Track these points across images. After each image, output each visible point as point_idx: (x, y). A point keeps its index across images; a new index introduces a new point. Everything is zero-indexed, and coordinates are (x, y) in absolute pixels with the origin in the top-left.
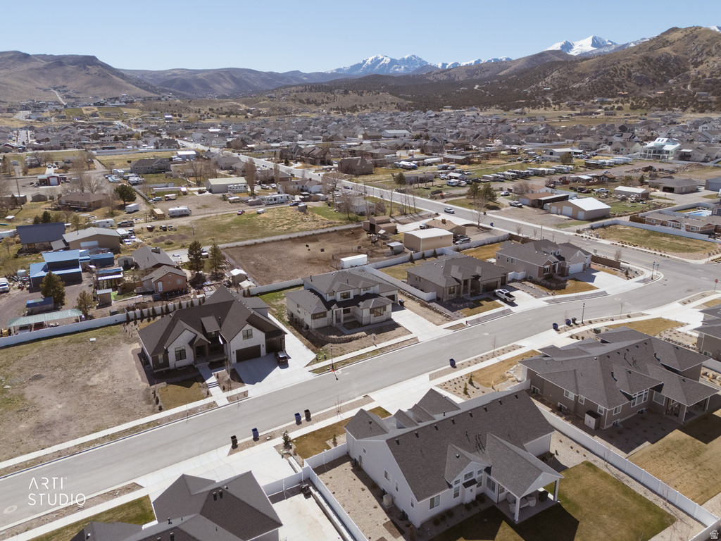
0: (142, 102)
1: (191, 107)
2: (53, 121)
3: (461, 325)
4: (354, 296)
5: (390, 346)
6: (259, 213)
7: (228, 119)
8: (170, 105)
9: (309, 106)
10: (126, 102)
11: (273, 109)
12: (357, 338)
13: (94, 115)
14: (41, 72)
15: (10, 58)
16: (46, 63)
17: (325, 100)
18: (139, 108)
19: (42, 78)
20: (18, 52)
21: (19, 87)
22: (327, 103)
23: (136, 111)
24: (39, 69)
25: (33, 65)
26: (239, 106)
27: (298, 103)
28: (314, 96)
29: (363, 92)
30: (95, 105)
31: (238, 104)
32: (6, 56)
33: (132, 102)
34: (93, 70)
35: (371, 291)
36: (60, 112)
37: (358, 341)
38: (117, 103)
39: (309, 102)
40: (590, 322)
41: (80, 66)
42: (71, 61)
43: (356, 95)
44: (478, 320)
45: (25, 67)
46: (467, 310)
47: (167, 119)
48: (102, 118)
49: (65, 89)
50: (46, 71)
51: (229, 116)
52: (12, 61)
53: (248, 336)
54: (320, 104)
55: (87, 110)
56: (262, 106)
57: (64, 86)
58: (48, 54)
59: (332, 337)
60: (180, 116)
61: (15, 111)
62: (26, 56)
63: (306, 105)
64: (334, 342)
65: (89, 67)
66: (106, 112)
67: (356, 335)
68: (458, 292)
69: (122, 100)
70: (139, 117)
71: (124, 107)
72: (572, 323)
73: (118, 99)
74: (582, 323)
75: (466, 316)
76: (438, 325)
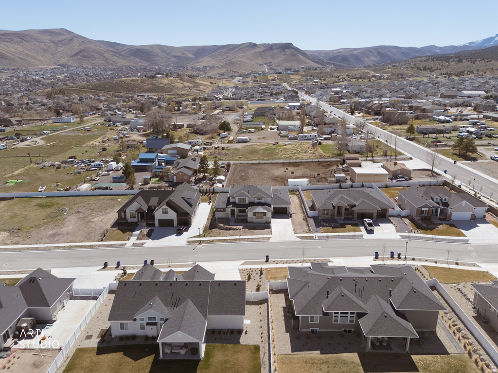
0: (304, 71)
1: (335, 74)
2: (251, 84)
3: (311, 238)
4: (249, 202)
5: (248, 239)
6: (286, 145)
7: (357, 82)
8: (321, 73)
9: (424, 72)
10: (294, 72)
11: (393, 74)
12: (234, 229)
13: (273, 80)
14: (260, 54)
15: (247, 47)
16: (264, 48)
17: (440, 67)
18: (301, 75)
19: (260, 58)
20: (252, 43)
21: (247, 63)
22: (440, 69)
23: (298, 77)
24: (259, 52)
25: (257, 50)
26: (369, 73)
27: (415, 69)
28: (431, 64)
29: (476, 61)
30: (276, 73)
31: (369, 71)
32: (245, 45)
33: (298, 71)
34: (288, 51)
35: (263, 201)
36: (256, 78)
37: (234, 231)
38: (289, 72)
39: (425, 69)
40: (413, 259)
41: (282, 50)
42: (277, 47)
43: (469, 63)
44: (327, 237)
45: (253, 51)
46: (330, 228)
47: (315, 82)
48: (277, 82)
49: (271, 64)
50: (263, 54)
51: (358, 80)
52: (247, 48)
53: (165, 212)
54: (434, 70)
55: (271, 76)
56: (386, 73)
57: (270, 62)
58: (267, 43)
59: (221, 225)
60: (325, 80)
61: (234, 77)
62: (255, 45)
63: (422, 72)
64: (220, 228)
65: (286, 50)
66: (281, 78)
67: (234, 227)
68: (333, 215)
69: (293, 70)
70: (299, 80)
71: (292, 74)
72: (396, 256)
73: (290, 69)
74: (406, 258)
75: (322, 232)
76: (295, 234)
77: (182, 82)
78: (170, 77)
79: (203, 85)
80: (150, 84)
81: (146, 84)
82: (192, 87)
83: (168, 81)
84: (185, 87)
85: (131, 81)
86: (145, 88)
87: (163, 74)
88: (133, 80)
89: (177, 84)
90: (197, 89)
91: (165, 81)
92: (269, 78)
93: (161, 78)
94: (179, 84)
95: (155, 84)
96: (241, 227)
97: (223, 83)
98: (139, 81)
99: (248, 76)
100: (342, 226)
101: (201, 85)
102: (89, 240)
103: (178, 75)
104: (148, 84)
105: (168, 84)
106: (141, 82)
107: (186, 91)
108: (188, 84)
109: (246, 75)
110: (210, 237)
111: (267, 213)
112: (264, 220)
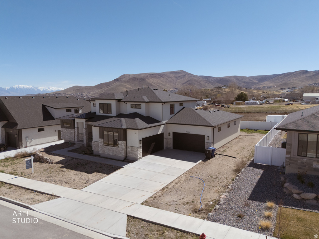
14: (311, 77)
15: (299, 73)
16: (314, 73)
20: (304, 70)
21: (299, 84)
24: (310, 76)
25: (308, 75)
32: (298, 72)
37: (39, 164)
45: (305, 76)
50: (313, 77)
52: (300, 74)
58: (317, 70)
62: (307, 72)
67: (48, 157)
76: (146, 203)
79: (256, 93)
86: (213, 94)
87: (227, 86)
88: (206, 90)
93: (225, 88)
99: (295, 88)
101: (254, 93)
103: (239, 87)
104: (215, 92)
105: (229, 91)
106: (211, 91)
111: (129, 132)
112: (120, 150)
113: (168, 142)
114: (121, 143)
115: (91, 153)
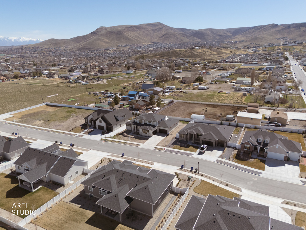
2: (260, 52)
4: (144, 123)
5: (130, 143)
10: (298, 44)
14: (279, 32)
15: (270, 27)
16: (283, 27)
18: (303, 46)
19: (279, 34)
20: (274, 24)
21: (268, 38)
23: (300, 47)
24: (279, 30)
25: (278, 29)
30: (283, 45)
32: (269, 26)
35: (151, 123)
36: (266, 48)
38: (293, 44)
40: (202, 175)
41: (297, 28)
42: (294, 26)
44: (171, 151)
45: (274, 29)
48: (281, 51)
49: (286, 38)
50: (282, 31)
52: (270, 28)
53: (100, 122)
55: (278, 47)
57: (287, 37)
58: (287, 24)
59: (125, 134)
62: (276, 25)
64: (123, 135)
65: (301, 28)
66: (285, 48)
68: (187, 139)
69: (297, 42)
70: (300, 50)
71: (296, 45)
72: (194, 171)
73: (295, 42)
74: (198, 173)
75: (172, 148)
76: (156, 145)
77: (210, 51)
78: (204, 48)
79: (225, 53)
80: (190, 53)
81: (187, 53)
82: (216, 55)
83: (202, 51)
84: (211, 54)
85: (180, 51)
86: (187, 55)
87: (200, 46)
88: (181, 51)
89: (207, 53)
90: (219, 55)
91: (200, 51)
92: (276, 48)
93: (197, 49)
94: (208, 52)
95: (193, 53)
96: (133, 136)
97: (240, 52)
98: (184, 51)
99: (260, 47)
100: (188, 146)
101: (223, 53)
102: (66, 130)
103: (210, 47)
106: (185, 52)
107: (211, 57)
108: (214, 53)
109: (259, 47)
110: (115, 139)
111: (149, 131)
112: (147, 135)
113: (158, 131)
114: (148, 133)
115: (139, 134)
